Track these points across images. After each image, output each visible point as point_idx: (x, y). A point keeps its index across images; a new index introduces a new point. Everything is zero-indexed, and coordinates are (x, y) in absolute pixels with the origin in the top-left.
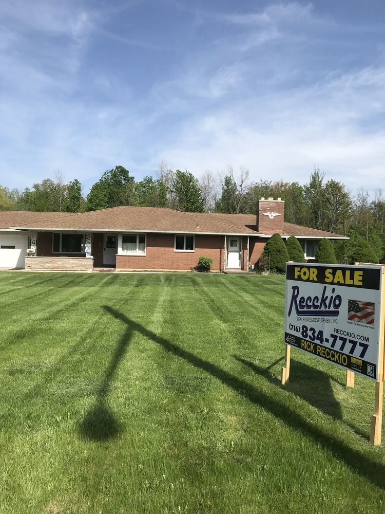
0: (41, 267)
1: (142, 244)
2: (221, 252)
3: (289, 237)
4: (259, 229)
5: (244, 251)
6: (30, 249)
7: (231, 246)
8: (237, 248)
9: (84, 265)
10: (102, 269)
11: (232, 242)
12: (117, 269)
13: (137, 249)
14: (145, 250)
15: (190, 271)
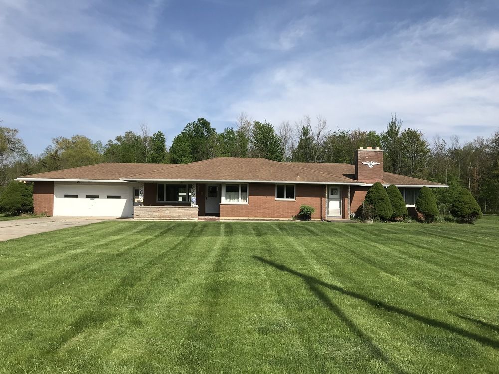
0: (149, 216)
1: (244, 193)
2: (321, 201)
3: (389, 185)
4: (359, 177)
5: (344, 200)
6: (138, 200)
7: (332, 194)
8: (338, 197)
9: (189, 214)
10: (206, 217)
11: (332, 190)
12: (221, 218)
13: (240, 199)
14: (247, 199)
15: (292, 219)
